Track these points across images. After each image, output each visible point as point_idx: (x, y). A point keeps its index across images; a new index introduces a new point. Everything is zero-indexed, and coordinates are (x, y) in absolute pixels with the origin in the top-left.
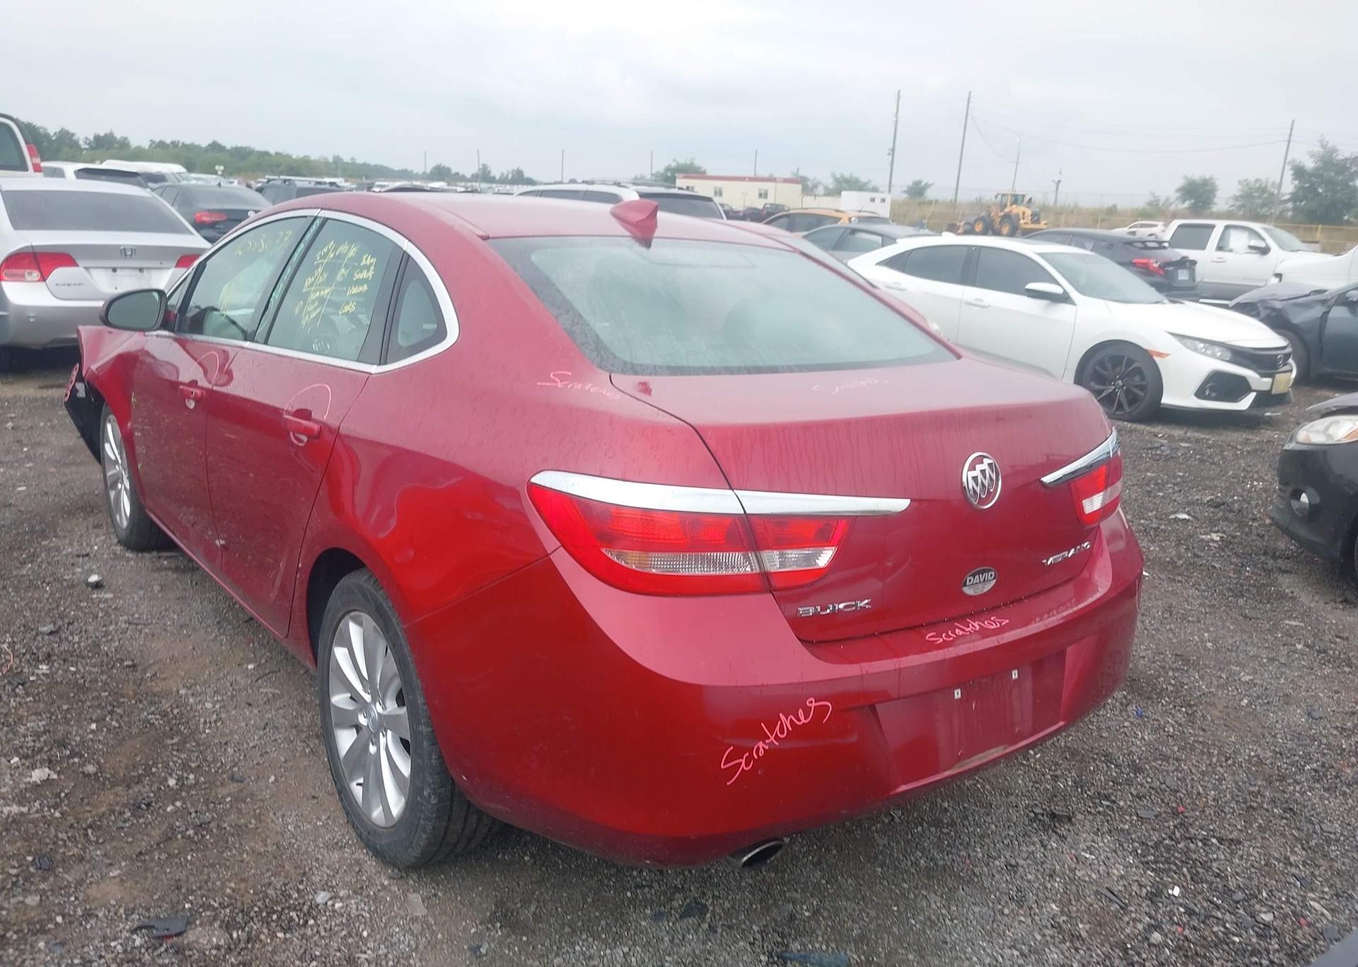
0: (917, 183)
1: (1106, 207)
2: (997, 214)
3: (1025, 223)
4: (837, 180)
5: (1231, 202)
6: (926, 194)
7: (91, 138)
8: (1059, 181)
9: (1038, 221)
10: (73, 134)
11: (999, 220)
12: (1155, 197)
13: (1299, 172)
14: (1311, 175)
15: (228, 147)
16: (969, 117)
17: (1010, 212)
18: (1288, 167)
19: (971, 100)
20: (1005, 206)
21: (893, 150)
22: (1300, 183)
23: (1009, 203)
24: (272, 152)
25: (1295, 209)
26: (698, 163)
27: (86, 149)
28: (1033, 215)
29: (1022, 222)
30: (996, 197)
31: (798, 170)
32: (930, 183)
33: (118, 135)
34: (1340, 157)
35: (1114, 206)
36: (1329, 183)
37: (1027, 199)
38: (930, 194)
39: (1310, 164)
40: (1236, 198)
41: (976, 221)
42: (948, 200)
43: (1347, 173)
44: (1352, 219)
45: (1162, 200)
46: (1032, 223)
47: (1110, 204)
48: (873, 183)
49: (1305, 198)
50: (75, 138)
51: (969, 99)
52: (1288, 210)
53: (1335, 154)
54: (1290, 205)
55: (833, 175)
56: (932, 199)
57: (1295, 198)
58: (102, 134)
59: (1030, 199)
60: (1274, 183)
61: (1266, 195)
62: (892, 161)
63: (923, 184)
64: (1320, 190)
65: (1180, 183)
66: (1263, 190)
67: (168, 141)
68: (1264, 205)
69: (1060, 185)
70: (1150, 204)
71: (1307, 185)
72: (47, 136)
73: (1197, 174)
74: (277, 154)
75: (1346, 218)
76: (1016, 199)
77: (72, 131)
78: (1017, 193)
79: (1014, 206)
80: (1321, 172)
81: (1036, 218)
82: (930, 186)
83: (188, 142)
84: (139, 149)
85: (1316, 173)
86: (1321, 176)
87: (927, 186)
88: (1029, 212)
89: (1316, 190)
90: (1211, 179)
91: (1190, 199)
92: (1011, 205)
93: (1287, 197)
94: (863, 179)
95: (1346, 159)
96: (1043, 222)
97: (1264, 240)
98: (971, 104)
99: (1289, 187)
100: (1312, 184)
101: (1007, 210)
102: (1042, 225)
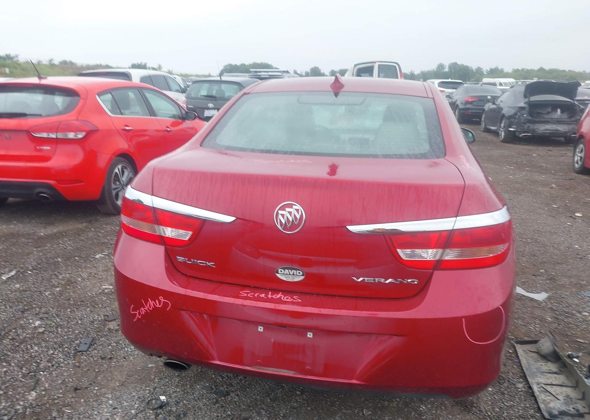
7: (489, 70)
10: (482, 69)
15: (547, 69)
24: (567, 70)
27: (486, 74)
33: (500, 68)
50: (482, 70)
58: (493, 68)
67: (520, 69)
72: (472, 70)
74: (570, 71)
77: (481, 67)
83: (529, 68)
84: (507, 73)
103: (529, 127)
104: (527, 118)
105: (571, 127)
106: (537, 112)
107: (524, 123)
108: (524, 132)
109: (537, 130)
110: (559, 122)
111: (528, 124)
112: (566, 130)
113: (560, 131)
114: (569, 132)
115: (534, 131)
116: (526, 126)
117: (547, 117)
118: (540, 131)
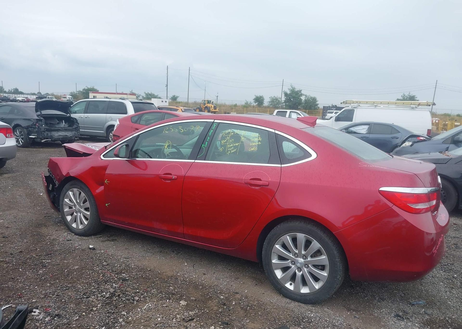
0: (174, 96)
1: (234, 104)
2: (203, 106)
3: (212, 109)
4: (147, 94)
5: (268, 103)
6: (177, 100)
8: (218, 96)
9: (216, 109)
11: (204, 108)
12: (247, 101)
13: (286, 94)
14: (289, 95)
16: (190, 75)
17: (207, 106)
18: (283, 93)
19: (190, 70)
20: (205, 104)
21: (167, 85)
22: (286, 97)
23: (206, 103)
25: (286, 105)
26: (95, 88)
28: (214, 107)
29: (211, 109)
30: (202, 101)
31: (132, 91)
32: (178, 96)
34: (296, 90)
35: (236, 104)
36: (294, 97)
37: (212, 102)
38: (179, 100)
39: (288, 92)
40: (269, 102)
41: (196, 109)
42: (185, 102)
43: (298, 95)
44: (301, 108)
45: (249, 103)
46: (214, 109)
47: (234, 103)
48: (159, 96)
49: (288, 102)
51: (189, 70)
52: (284, 105)
53: (295, 90)
54: (284, 104)
55: (145, 93)
56: (180, 101)
57: (285, 102)
59: (213, 102)
60: (279, 97)
61: (277, 101)
62: (167, 89)
63: (176, 96)
64: (292, 100)
65: (254, 97)
66: (277, 99)
68: (277, 104)
69: (218, 97)
70: (246, 103)
71: (288, 98)
73: (259, 95)
75: (299, 107)
76: (209, 102)
78: (209, 100)
79: (208, 104)
80: (292, 94)
81: (215, 107)
82: (178, 97)
85: (290, 94)
86: (292, 96)
87: (177, 97)
88: (213, 106)
89: (291, 99)
90: (262, 96)
91: (257, 102)
92: (207, 104)
93: (283, 102)
94: (156, 94)
95: (298, 91)
96: (217, 109)
97: (301, 115)
98: (190, 71)
99: (283, 99)
100: (289, 98)
101: (206, 105)
102: (217, 110)
103: (48, 134)
104: (45, 127)
105: (74, 132)
106: (50, 123)
107: (44, 132)
108: (44, 139)
109: (53, 136)
110: (66, 130)
111: (47, 132)
112: (71, 135)
113: (67, 136)
114: (73, 136)
115: (51, 137)
116: (45, 134)
117: (57, 126)
118: (56, 137)
